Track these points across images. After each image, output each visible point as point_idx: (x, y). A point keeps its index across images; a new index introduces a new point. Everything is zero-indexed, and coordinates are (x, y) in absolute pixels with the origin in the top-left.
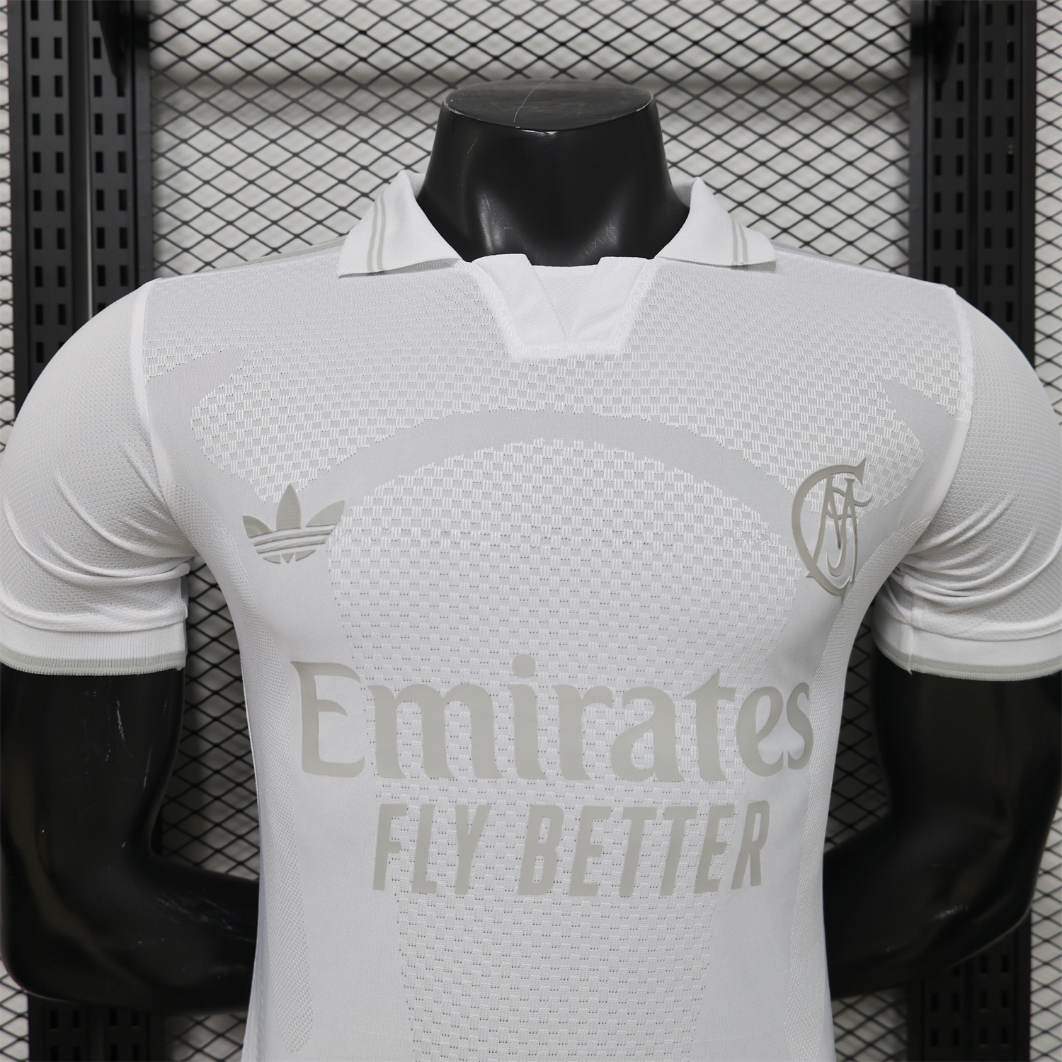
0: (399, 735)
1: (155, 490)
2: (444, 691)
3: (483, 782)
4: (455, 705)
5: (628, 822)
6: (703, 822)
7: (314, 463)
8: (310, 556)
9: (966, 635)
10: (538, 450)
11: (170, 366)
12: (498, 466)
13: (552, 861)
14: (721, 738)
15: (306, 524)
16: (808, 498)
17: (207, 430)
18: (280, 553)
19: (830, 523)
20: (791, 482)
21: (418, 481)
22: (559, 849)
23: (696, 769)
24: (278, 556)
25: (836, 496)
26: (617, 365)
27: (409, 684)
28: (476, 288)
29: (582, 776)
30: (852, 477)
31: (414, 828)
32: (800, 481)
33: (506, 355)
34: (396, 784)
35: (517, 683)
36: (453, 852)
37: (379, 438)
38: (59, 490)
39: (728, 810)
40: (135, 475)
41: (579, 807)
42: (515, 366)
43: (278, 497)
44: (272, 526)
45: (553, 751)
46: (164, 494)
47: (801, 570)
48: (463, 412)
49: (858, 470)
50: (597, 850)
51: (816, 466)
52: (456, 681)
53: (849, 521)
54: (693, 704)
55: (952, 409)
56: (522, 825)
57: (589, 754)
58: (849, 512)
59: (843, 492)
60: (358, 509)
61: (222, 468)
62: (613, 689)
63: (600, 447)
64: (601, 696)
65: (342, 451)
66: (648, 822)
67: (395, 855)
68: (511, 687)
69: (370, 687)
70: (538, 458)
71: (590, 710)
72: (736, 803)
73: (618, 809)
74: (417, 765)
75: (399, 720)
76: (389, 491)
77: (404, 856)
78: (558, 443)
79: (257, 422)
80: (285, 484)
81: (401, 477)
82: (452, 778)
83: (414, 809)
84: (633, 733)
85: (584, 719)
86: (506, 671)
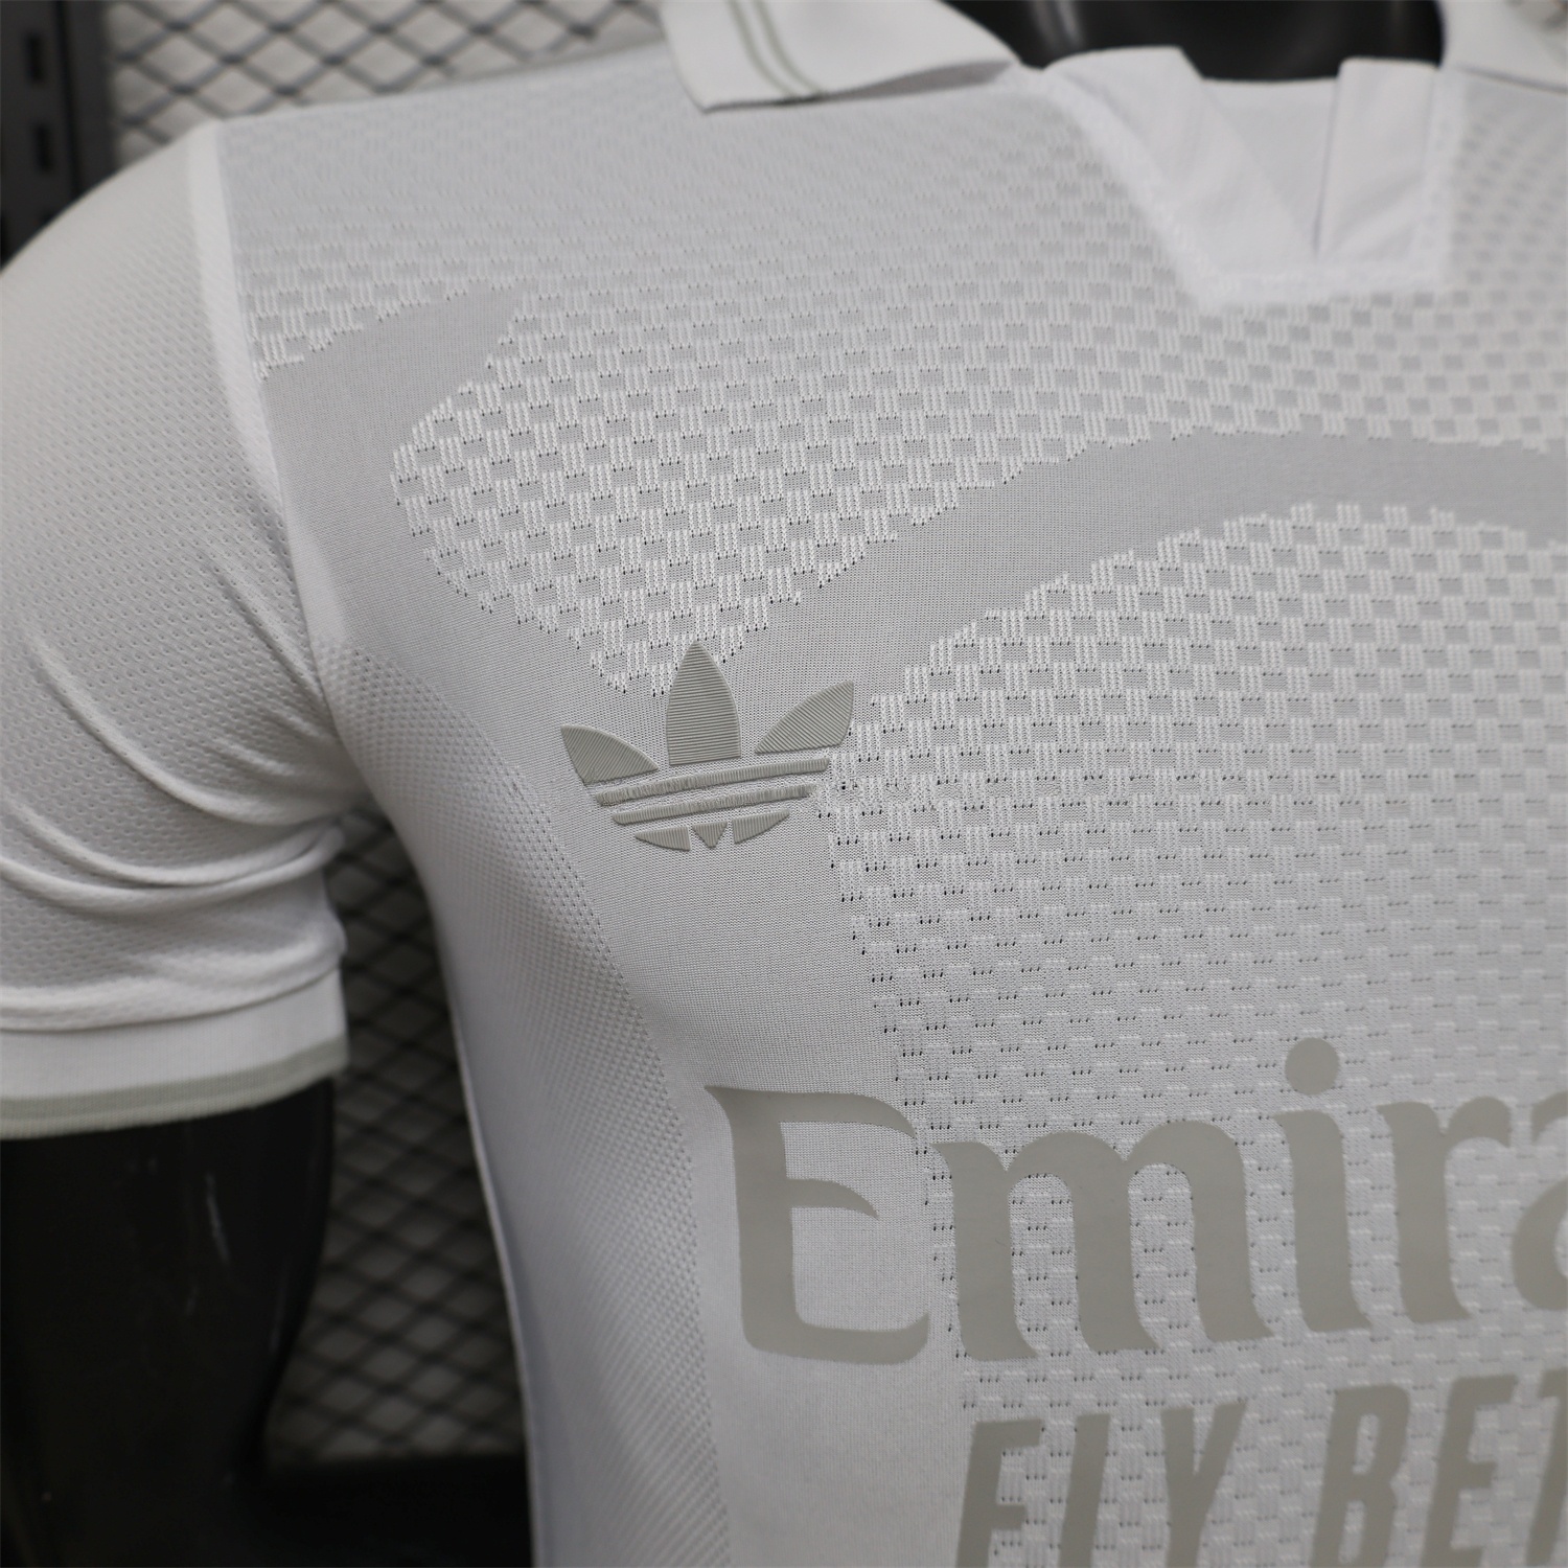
0: (1017, 1257)
1: (300, 665)
2: (1126, 1142)
3: (1228, 1348)
4: (1155, 1172)
5: (1551, 1404)
7: (753, 585)
8: (774, 831)
10: (1305, 534)
11: (319, 337)
12: (1218, 578)
13: (1383, 1508)
15: (753, 747)
17: (439, 504)
18: (686, 823)
21: (1036, 623)
22: (1402, 1478)
24: (680, 834)
26: (1444, 320)
27: (1042, 1132)
28: (1076, 132)
29: (1451, 1311)
31: (1061, 1469)
33: (1183, 299)
34: (1014, 1372)
35: (1299, 1108)
36: (1157, 1515)
37: (921, 514)
38: (42, 676)
40: (246, 631)
41: (1446, 1380)
42: (1213, 324)
43: (664, 675)
44: (656, 755)
45: (1385, 1258)
46: (322, 674)
48: (1112, 441)
50: (1483, 1475)
52: (1155, 1116)
56: (1318, 1435)
57: (1464, 1255)
60: (890, 703)
61: (489, 603)
62: (1509, 1100)
63: (1444, 519)
64: (1487, 1119)
65: (829, 551)
67: (1008, 1536)
68: (1285, 1121)
69: (941, 1148)
70: (1307, 552)
71: (1464, 1152)
73: (1532, 1376)
74: (1064, 1321)
75: (1017, 1221)
76: (966, 651)
77: (1033, 1534)
78: (1349, 513)
79: (577, 481)
80: (682, 643)
81: (991, 614)
82: (1149, 1346)
83: (1061, 1425)
84: (1557, 1200)
85: (1450, 1178)
86: (1271, 1083)
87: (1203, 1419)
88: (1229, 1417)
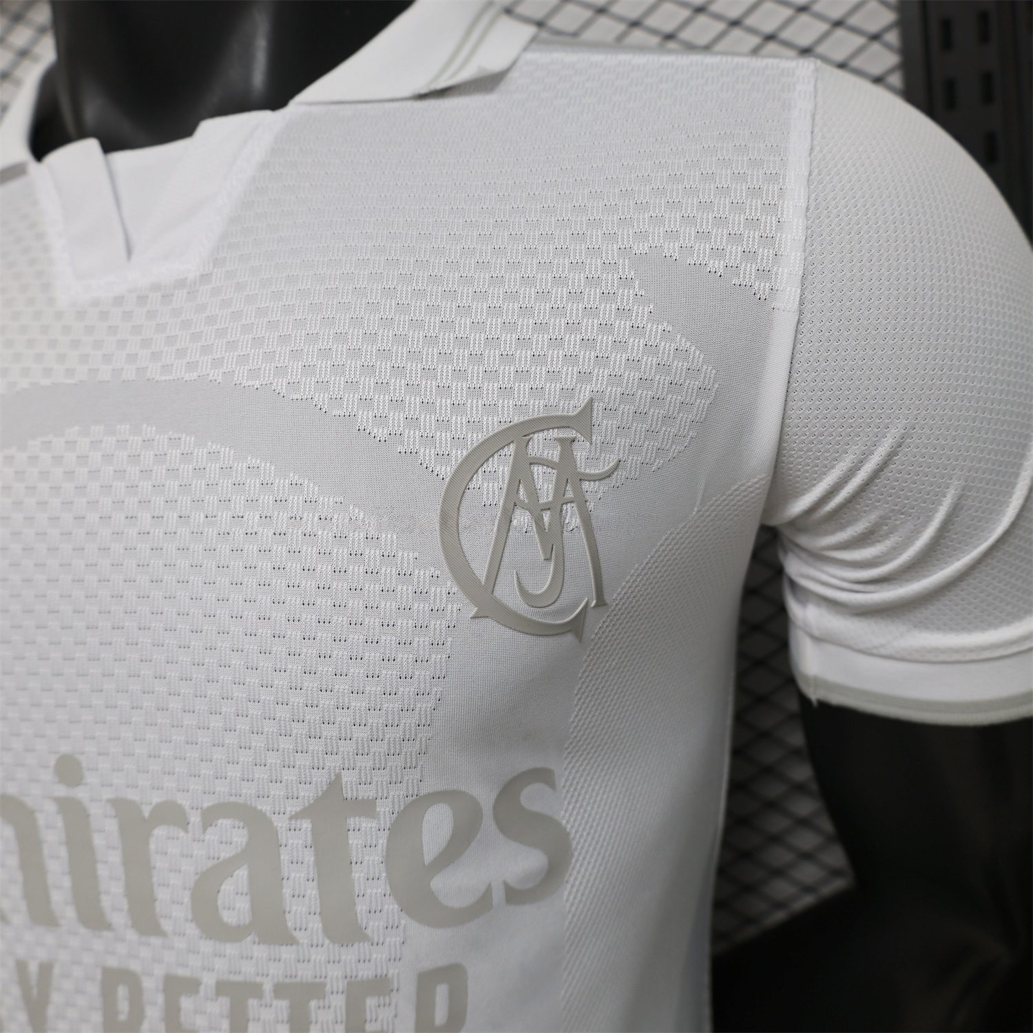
3: (40, 930)
5: (224, 1001)
6: (338, 1002)
9: (883, 651)
14: (358, 874)
16: (478, 480)
19: (522, 519)
20: (443, 457)
23: (316, 924)
25: (538, 470)
29: (157, 931)
30: (571, 434)
32: (459, 454)
35: (64, 792)
39: (381, 986)
41: (159, 973)
45: (118, 891)
47: (462, 608)
49: (583, 420)
51: (492, 424)
53: (569, 509)
54: (306, 825)
55: (762, 287)
56: (94, 991)
57: (162, 895)
58: (570, 494)
59: (552, 462)
62: (187, 805)
63: (150, 431)
64: (172, 814)
66: (252, 1003)
71: (160, 832)
72: (392, 972)
73: (209, 980)
84: (221, 870)
85: (152, 847)
86: (47, 776)
87: (33, 968)
88: (46, 969)
